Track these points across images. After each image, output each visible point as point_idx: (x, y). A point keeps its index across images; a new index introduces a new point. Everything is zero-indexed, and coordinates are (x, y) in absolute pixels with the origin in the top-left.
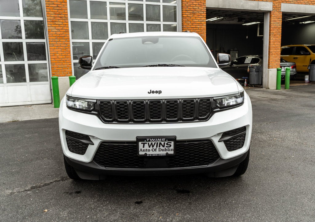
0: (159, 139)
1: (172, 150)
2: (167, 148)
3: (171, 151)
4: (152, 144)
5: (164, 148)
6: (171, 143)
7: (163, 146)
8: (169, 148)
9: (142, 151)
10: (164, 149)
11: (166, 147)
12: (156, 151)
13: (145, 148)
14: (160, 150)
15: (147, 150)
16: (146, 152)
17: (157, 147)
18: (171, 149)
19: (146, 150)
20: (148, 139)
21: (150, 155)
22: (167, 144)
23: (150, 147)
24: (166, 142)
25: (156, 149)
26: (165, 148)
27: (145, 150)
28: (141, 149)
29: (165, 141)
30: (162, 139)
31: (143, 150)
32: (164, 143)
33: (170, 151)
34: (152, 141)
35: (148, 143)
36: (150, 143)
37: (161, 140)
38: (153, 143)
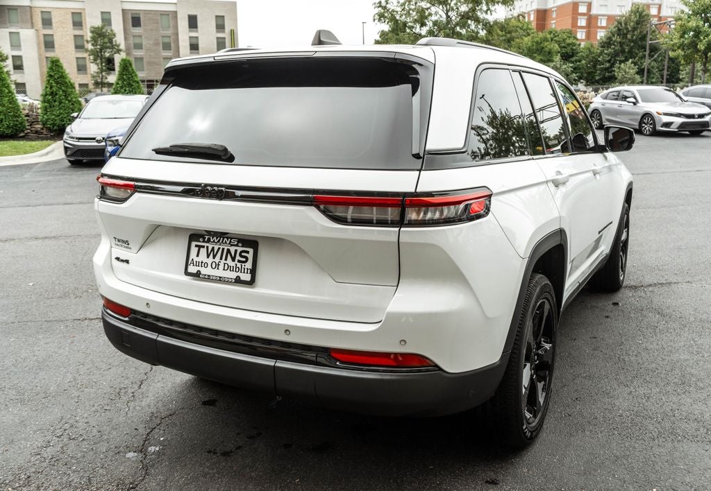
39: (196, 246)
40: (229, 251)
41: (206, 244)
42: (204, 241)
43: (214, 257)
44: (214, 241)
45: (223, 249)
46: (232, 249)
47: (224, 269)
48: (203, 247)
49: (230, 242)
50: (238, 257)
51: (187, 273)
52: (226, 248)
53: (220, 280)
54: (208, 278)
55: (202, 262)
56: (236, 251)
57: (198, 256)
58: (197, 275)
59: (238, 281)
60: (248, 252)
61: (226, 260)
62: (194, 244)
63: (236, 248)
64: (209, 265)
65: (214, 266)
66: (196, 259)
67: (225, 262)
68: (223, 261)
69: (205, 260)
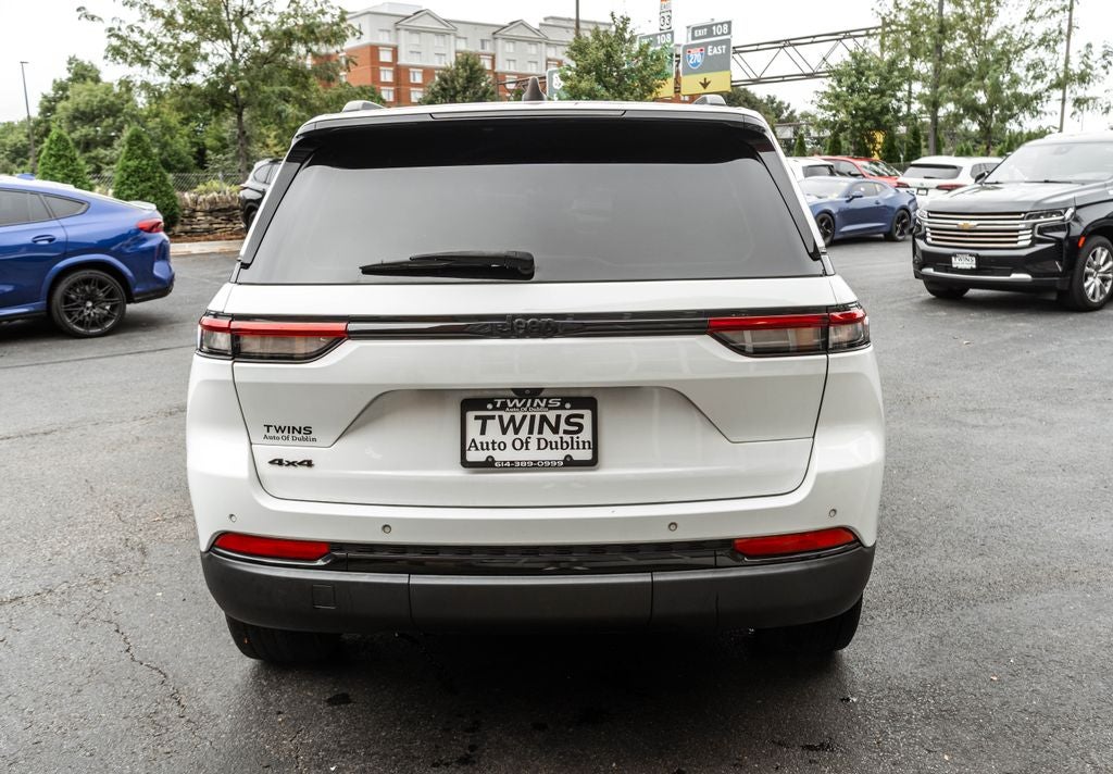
39: (477, 418)
40: (544, 419)
41: (497, 413)
42: (495, 409)
43: (517, 431)
44: (515, 406)
45: (533, 417)
46: (551, 416)
47: (539, 448)
48: (493, 417)
49: (547, 403)
50: (563, 426)
51: (465, 463)
52: (538, 415)
53: (535, 466)
54: (512, 466)
55: (493, 443)
56: (558, 417)
57: (483, 432)
58: (489, 464)
59: (569, 463)
60: (581, 416)
61: (540, 432)
62: (471, 415)
63: (559, 412)
64: (509, 446)
65: (518, 446)
66: (479, 439)
67: (540, 436)
68: (535, 435)
69: (499, 437)
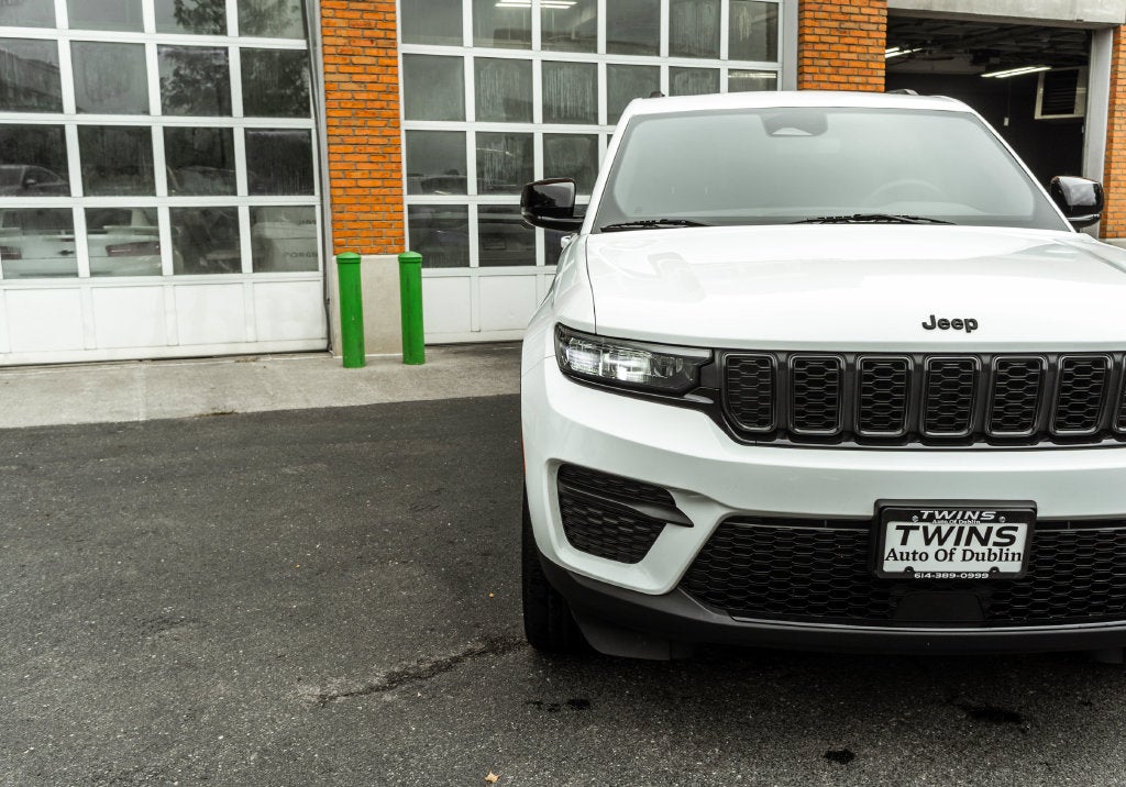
0: (969, 513)
1: (1017, 556)
2: (996, 550)
3: (1013, 559)
4: (938, 530)
5: (984, 549)
6: (1015, 529)
7: (984, 542)
8: (1005, 549)
9: (896, 559)
10: (983, 554)
11: (995, 544)
12: (951, 560)
13: (909, 548)
14: (969, 555)
15: (915, 553)
16: (910, 563)
17: (957, 542)
18: (1014, 554)
19: (911, 556)
20: (926, 513)
21: (925, 573)
22: (999, 534)
23: (928, 542)
24: (996, 527)
25: (952, 554)
26: (990, 550)
27: (908, 553)
28: (893, 550)
29: (996, 520)
30: (984, 514)
31: (902, 553)
32: (989, 530)
33: (1007, 559)
34: (943, 518)
35: (925, 529)
36: (932, 528)
37: (978, 519)
38: (945, 528)
